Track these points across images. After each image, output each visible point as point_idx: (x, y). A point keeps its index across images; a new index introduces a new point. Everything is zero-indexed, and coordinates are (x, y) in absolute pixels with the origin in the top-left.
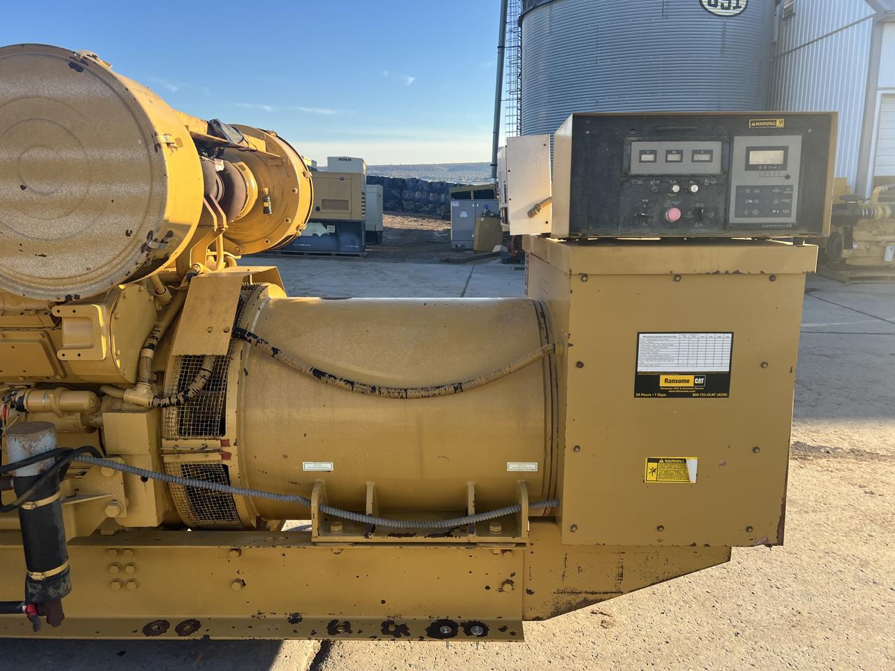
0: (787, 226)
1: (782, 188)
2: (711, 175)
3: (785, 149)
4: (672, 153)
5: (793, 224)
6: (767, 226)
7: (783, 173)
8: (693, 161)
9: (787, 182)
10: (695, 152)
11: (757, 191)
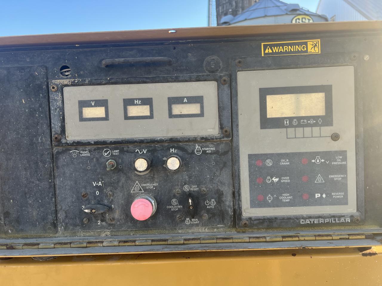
0: (342, 220)
1: (327, 155)
2: (202, 138)
3: (327, 90)
4: (133, 104)
5: (352, 217)
6: (308, 221)
7: (327, 131)
8: (171, 116)
9: (335, 146)
10: (173, 101)
11: (285, 163)
